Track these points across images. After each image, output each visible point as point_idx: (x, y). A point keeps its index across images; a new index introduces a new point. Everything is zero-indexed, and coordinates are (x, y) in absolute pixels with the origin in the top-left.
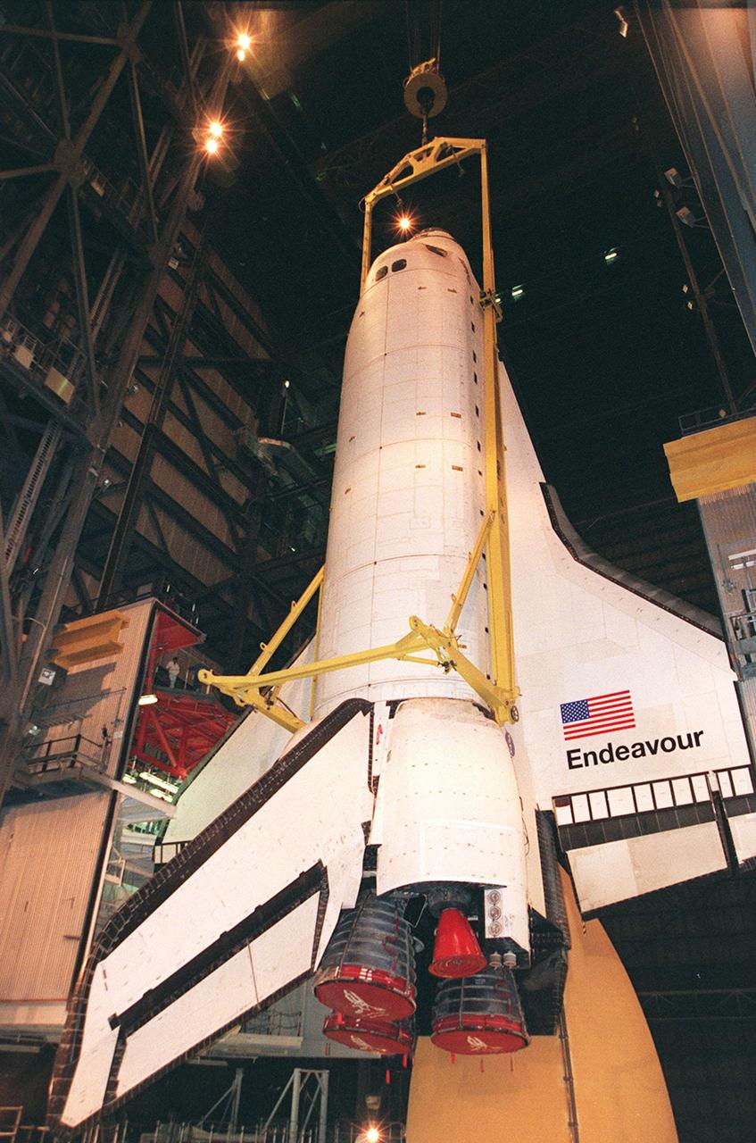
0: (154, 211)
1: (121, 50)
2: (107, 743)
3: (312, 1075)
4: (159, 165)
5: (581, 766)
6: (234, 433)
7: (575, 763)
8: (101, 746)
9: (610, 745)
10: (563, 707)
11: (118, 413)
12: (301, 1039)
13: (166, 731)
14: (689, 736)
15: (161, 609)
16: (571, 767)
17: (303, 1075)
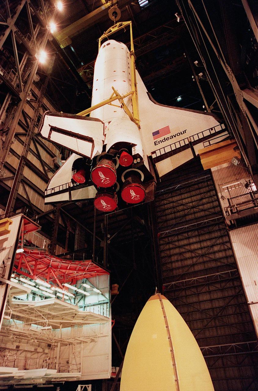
0: (21, 81)
1: (9, 26)
2: (5, 266)
3: (85, 387)
4: (23, 66)
5: (158, 144)
6: (53, 159)
7: (156, 144)
8: (2, 268)
9: (165, 138)
10: (153, 133)
11: (8, 150)
12: (81, 373)
13: (29, 263)
14: (183, 131)
15: (25, 218)
16: (155, 145)
17: (82, 387)
